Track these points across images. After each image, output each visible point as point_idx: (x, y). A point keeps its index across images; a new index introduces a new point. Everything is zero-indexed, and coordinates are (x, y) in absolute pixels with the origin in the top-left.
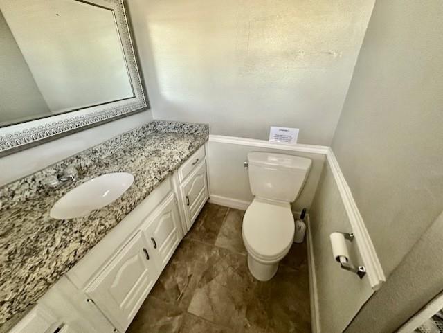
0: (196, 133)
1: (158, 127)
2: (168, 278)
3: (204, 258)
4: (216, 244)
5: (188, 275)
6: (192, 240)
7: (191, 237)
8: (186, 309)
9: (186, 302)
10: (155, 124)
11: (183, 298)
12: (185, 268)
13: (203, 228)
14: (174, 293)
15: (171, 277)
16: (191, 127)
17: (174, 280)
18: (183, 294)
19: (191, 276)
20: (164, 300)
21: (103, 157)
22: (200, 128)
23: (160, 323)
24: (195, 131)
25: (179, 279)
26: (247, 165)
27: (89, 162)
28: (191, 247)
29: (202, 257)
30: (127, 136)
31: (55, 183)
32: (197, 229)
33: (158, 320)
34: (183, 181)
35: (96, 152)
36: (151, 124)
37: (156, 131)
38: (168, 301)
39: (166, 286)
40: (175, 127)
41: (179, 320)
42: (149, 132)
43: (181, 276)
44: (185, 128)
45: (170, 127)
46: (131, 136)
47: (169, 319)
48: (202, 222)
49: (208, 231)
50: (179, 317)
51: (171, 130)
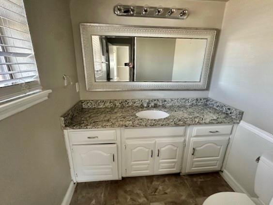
0: (230, 115)
1: (208, 103)
2: (157, 181)
3: (182, 196)
4: (197, 199)
5: (166, 192)
6: (185, 181)
7: (187, 179)
8: (151, 202)
9: (154, 200)
10: (207, 100)
11: (155, 196)
12: (168, 188)
13: (199, 183)
14: (153, 190)
15: (158, 183)
16: (229, 109)
17: (159, 185)
18: (155, 195)
19: (166, 193)
20: (148, 187)
21: (168, 105)
22: (235, 112)
23: (139, 192)
24: (231, 113)
25: (160, 188)
26: (258, 159)
27: (161, 104)
28: (181, 183)
29: (181, 193)
30: (184, 100)
31: (145, 105)
32: (195, 179)
33: (139, 190)
34: (194, 137)
35: (166, 101)
36: (204, 99)
37: (206, 105)
38: (148, 189)
39: (153, 183)
40: (218, 106)
41: (144, 201)
42: (200, 103)
43: (163, 188)
44: (225, 109)
45: (215, 105)
46: (187, 101)
47: (142, 195)
48: (202, 180)
49: (201, 188)
50: (145, 199)
51: (215, 107)
